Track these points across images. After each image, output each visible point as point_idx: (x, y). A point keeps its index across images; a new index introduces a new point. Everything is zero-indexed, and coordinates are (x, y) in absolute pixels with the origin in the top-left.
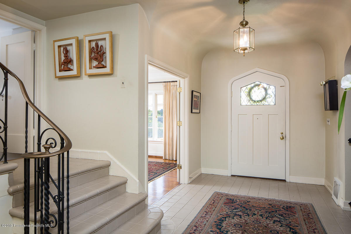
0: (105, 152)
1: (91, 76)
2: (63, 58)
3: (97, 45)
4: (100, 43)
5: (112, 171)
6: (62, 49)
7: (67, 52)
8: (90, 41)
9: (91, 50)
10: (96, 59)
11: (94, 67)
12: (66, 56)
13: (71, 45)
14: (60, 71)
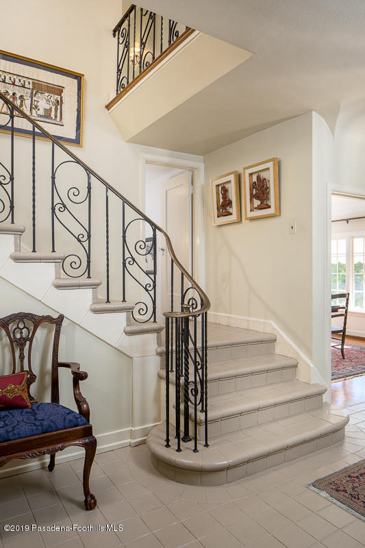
0: (269, 321)
1: (252, 219)
2: (221, 200)
3: (258, 178)
4: (263, 175)
5: (279, 349)
6: (220, 188)
7: (225, 191)
8: (251, 175)
9: (253, 186)
10: (258, 198)
11: (256, 208)
12: (225, 197)
13: (230, 182)
14: (218, 217)
